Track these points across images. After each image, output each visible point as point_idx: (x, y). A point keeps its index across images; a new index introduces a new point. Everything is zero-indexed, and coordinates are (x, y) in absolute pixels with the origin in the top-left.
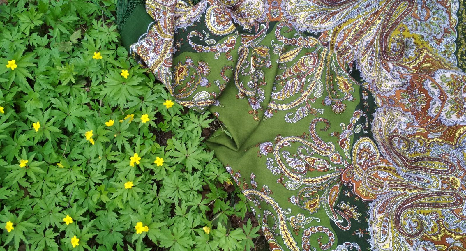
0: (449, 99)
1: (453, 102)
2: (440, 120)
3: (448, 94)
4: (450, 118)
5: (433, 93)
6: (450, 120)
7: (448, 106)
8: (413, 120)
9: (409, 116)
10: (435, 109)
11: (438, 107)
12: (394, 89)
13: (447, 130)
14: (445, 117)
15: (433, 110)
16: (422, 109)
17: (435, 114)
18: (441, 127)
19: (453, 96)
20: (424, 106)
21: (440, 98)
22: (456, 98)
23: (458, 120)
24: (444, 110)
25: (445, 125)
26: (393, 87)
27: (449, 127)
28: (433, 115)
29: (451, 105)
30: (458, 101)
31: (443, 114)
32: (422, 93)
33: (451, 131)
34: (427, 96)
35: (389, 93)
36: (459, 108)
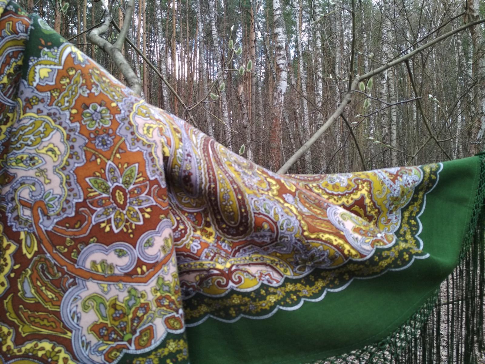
0: (141, 287)
1: (131, 303)
2: (74, 284)
3: (153, 283)
4: (85, 308)
5: (150, 244)
6: (80, 309)
7: (117, 292)
8: (58, 215)
9: (70, 199)
10: (103, 262)
11: (111, 267)
12: (146, 148)
13: (46, 310)
14: (84, 294)
15: (98, 256)
16: (98, 224)
17: (88, 265)
18: (51, 291)
19: (151, 297)
20: (108, 229)
21: (140, 263)
22: (146, 307)
23: (85, 332)
24: (105, 285)
25: (60, 300)
26: (149, 146)
27: (57, 314)
28: (84, 260)
29: (121, 299)
30: (140, 314)
31: (93, 287)
32: (147, 216)
33: (45, 322)
34: (139, 231)
35: (130, 136)
36: (117, 323)
